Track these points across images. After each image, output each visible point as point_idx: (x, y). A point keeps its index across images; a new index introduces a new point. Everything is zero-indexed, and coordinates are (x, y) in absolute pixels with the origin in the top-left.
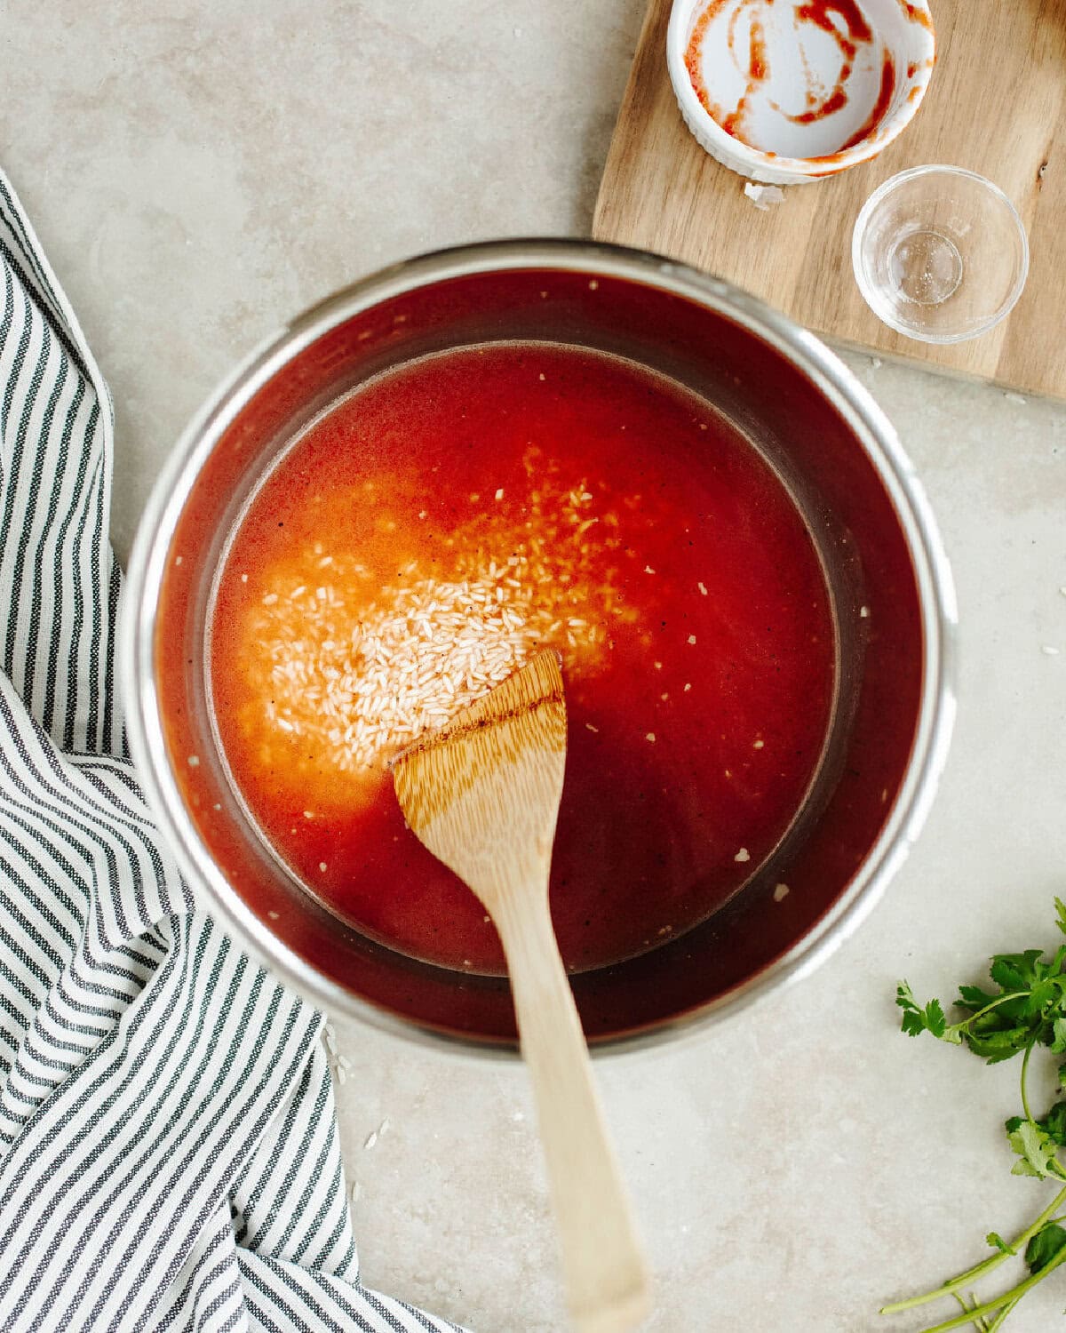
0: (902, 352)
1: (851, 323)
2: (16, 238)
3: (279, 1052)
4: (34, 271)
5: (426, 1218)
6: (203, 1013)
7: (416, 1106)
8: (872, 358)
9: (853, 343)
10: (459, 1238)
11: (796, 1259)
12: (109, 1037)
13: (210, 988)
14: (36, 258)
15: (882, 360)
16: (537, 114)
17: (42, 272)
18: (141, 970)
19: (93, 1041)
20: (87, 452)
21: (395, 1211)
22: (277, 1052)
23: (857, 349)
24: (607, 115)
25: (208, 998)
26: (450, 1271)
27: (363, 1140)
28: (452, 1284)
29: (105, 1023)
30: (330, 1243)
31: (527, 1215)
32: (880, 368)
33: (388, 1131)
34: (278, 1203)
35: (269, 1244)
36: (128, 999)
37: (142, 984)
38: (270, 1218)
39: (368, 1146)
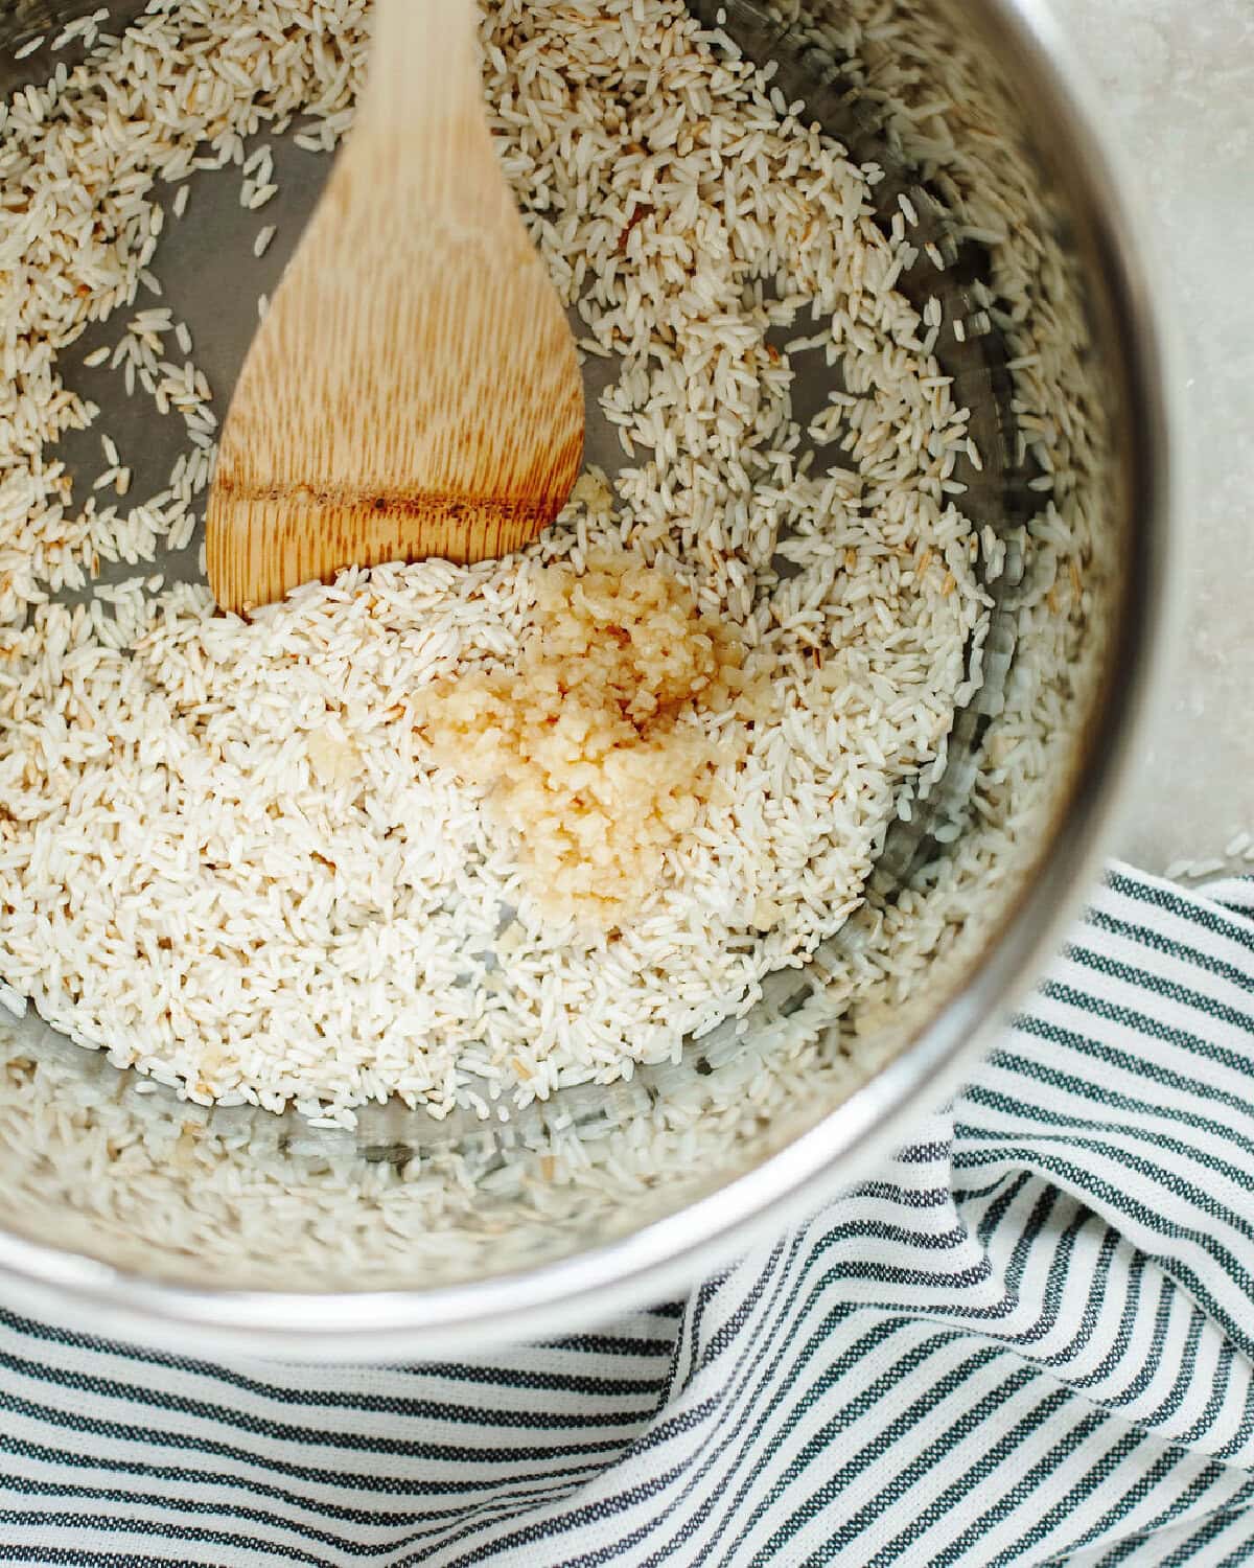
3: (1217, 966)
6: (1139, 1106)
12: (1178, 1272)
13: (1094, 1093)
18: (1060, 1215)
19: (1183, 1304)
22: (1216, 970)
25: (1115, 1099)
29: (1152, 1279)
36: (1112, 1237)
37: (1084, 1215)
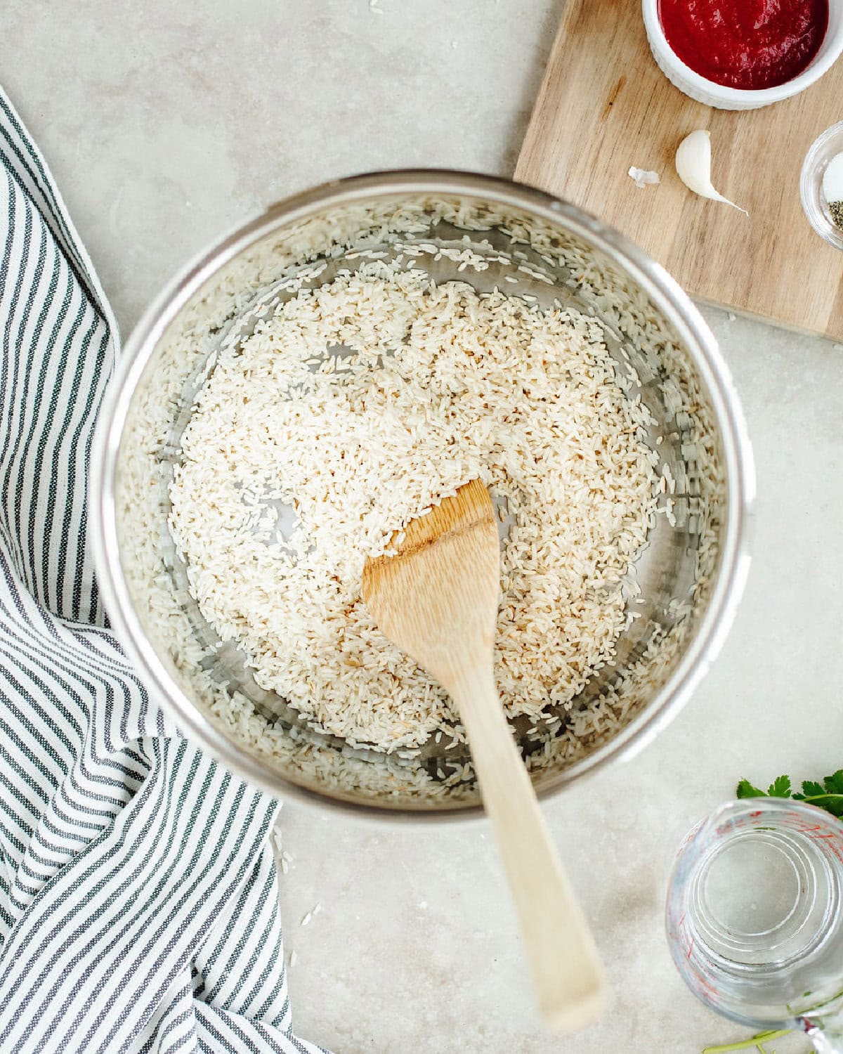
0: (751, 310)
1: (712, 286)
2: (46, 200)
4: (60, 228)
5: (348, 983)
6: (178, 816)
7: (343, 893)
8: (728, 313)
9: (713, 301)
10: (373, 999)
11: (640, 1028)
12: (106, 832)
13: (183, 796)
14: (62, 218)
15: (736, 316)
16: (468, 110)
17: (67, 230)
18: (132, 782)
19: (94, 834)
20: (98, 372)
21: (324, 975)
22: (235, 848)
23: (715, 306)
24: (523, 113)
25: (181, 805)
26: (365, 1024)
27: (300, 919)
28: (366, 1035)
29: (105, 821)
30: (270, 1001)
31: (427, 983)
32: (734, 321)
33: (320, 913)
34: (229, 968)
35: (221, 999)
36: (123, 804)
37: (132, 793)
38: (222, 979)
39: (304, 924)
